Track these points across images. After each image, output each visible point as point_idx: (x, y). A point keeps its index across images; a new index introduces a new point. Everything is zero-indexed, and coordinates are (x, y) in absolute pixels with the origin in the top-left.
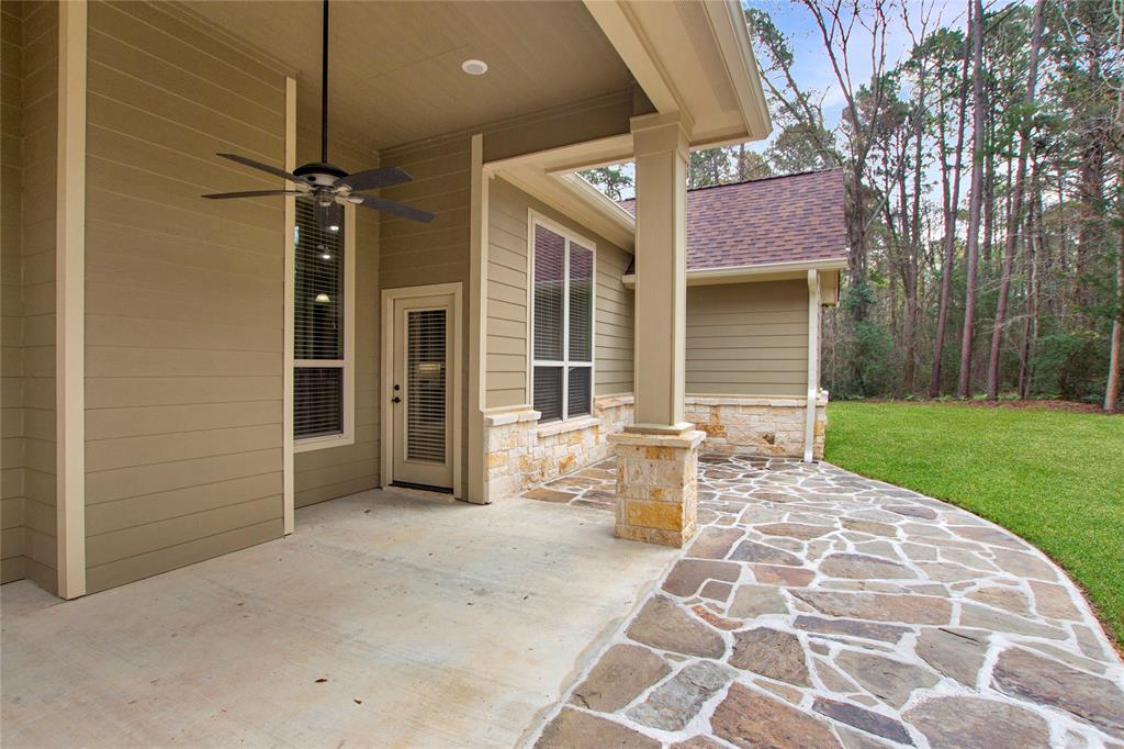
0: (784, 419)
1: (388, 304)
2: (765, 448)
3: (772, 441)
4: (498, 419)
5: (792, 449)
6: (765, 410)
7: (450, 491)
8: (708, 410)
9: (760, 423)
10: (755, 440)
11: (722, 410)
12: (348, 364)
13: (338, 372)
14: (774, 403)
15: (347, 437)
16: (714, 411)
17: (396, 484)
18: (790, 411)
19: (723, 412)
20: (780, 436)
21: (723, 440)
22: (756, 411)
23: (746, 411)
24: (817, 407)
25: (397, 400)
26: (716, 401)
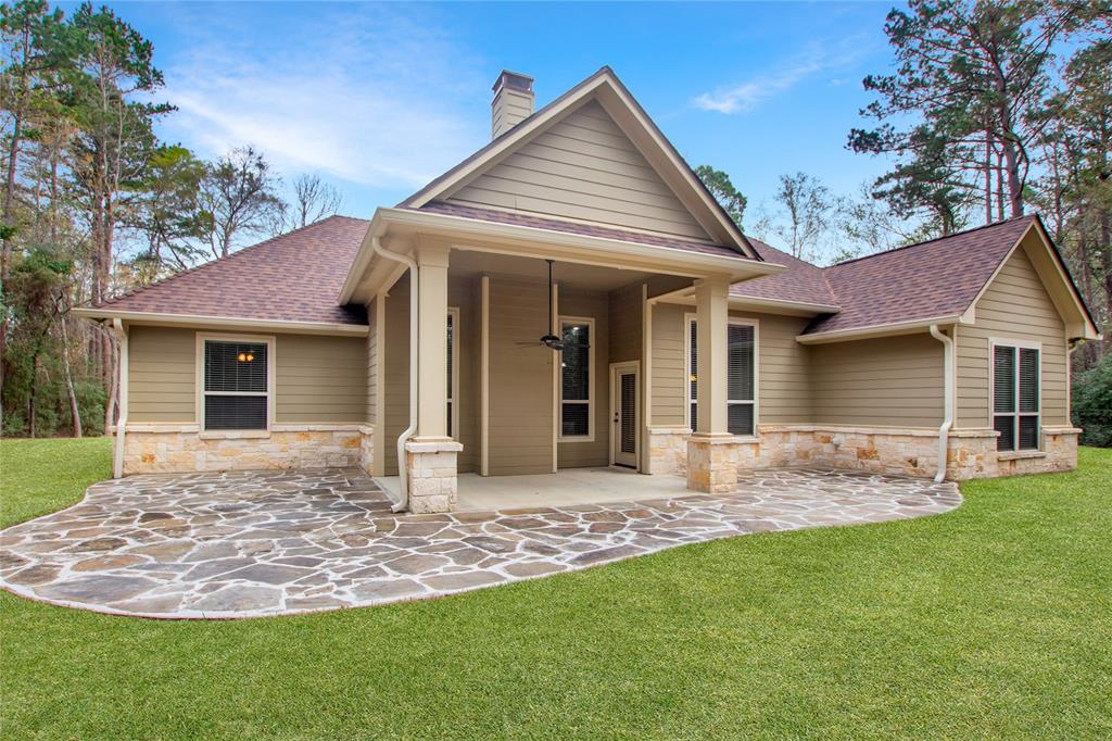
0: (925, 446)
1: (612, 371)
2: (909, 469)
3: (915, 465)
4: (654, 431)
5: (930, 471)
6: (909, 438)
7: (635, 468)
8: (866, 437)
9: (905, 449)
10: (901, 463)
11: (876, 437)
12: (591, 402)
13: (586, 406)
14: (915, 433)
15: (591, 437)
16: (870, 438)
17: (617, 464)
18: (929, 440)
19: (878, 441)
20: (921, 461)
21: (877, 462)
22: (901, 439)
23: (896, 439)
24: (949, 437)
25: (616, 421)
26: (871, 431)
